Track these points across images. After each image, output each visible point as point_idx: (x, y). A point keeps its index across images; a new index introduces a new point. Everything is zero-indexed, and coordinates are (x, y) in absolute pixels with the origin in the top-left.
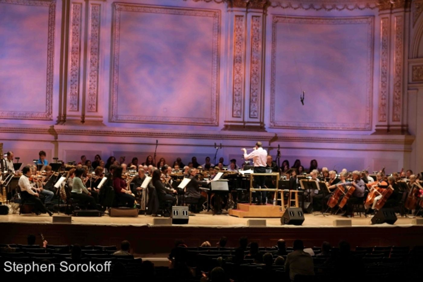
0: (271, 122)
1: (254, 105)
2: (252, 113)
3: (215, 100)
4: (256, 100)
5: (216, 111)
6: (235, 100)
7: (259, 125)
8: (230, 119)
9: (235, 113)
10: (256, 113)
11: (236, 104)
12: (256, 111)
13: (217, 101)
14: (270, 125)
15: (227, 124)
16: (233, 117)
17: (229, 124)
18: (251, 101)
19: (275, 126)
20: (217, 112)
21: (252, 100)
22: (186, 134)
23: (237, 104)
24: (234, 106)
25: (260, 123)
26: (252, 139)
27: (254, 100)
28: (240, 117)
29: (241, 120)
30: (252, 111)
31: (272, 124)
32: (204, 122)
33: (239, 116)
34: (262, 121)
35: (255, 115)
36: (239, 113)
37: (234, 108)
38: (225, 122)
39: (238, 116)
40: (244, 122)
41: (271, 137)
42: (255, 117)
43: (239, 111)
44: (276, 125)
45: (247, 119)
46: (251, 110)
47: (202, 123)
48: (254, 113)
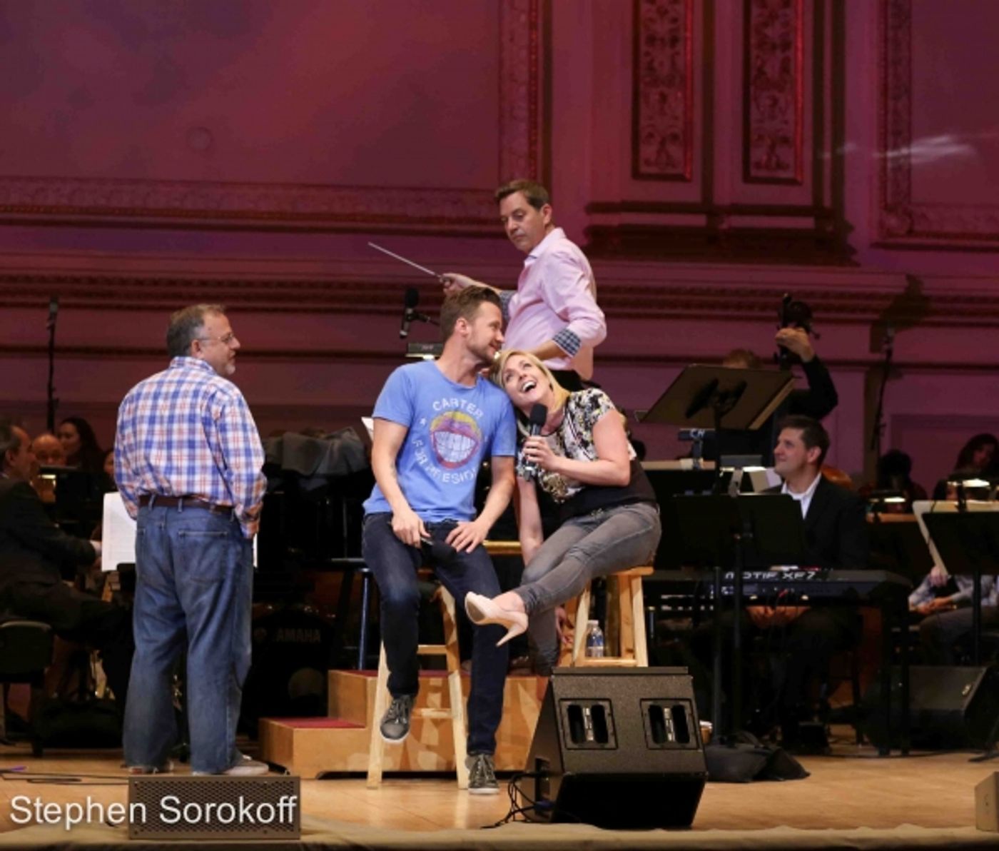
0: (888, 208)
1: (775, 101)
2: (759, 154)
3: (523, 73)
4: (785, 69)
5: (532, 143)
6: (651, 68)
7: (807, 223)
8: (622, 188)
9: (649, 151)
10: (785, 154)
11: (654, 97)
12: (785, 140)
13: (533, 77)
14: (881, 224)
15: (600, 219)
16: (636, 174)
17: (614, 220)
18: (751, 80)
19: (910, 232)
20: (540, 148)
21: (761, 71)
22: (328, 285)
23: (663, 97)
24: (644, 111)
25: (815, 210)
26: (756, 313)
27: (772, 70)
28: (680, 178)
29: (691, 193)
30: (761, 137)
31: (892, 221)
32: (450, 212)
33: (679, 171)
34: (827, 203)
35: (780, 166)
36: (675, 151)
37: (643, 122)
38: (594, 208)
39: (670, 171)
40: (708, 207)
41: (885, 297)
42: (783, 174)
43: (675, 137)
44: (917, 228)
45: (729, 187)
46: (754, 137)
47: (440, 219)
48: (772, 147)
